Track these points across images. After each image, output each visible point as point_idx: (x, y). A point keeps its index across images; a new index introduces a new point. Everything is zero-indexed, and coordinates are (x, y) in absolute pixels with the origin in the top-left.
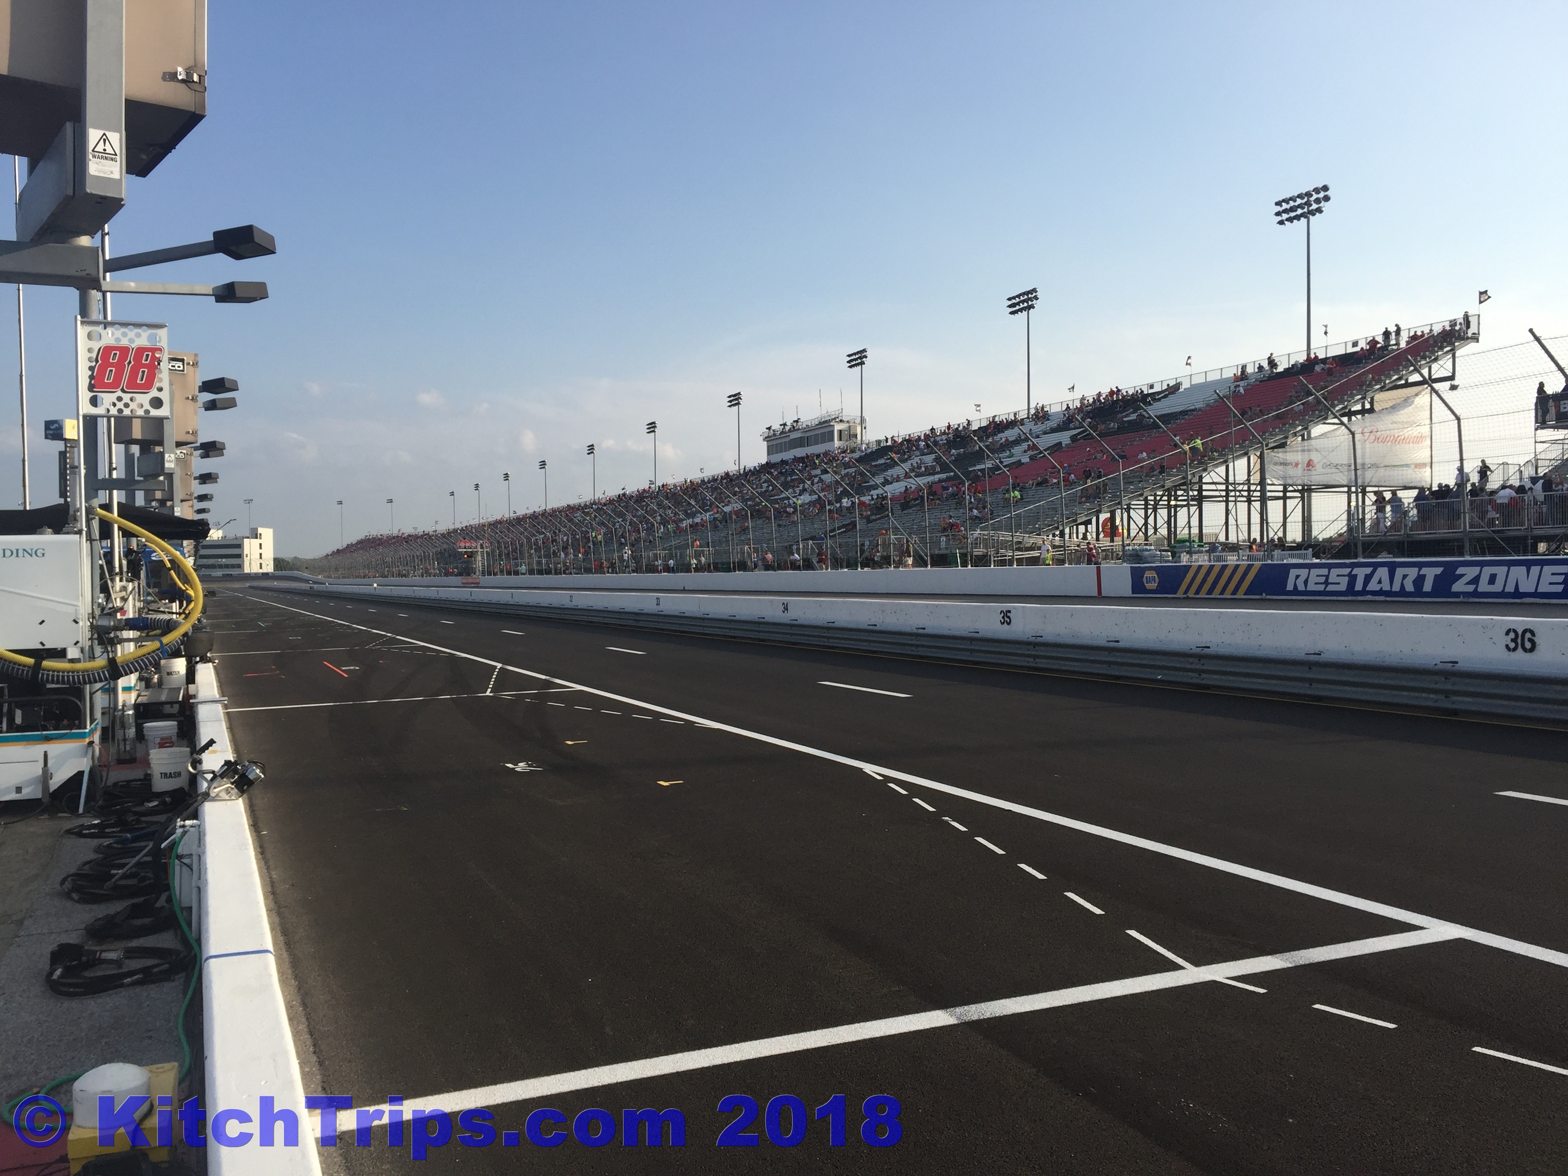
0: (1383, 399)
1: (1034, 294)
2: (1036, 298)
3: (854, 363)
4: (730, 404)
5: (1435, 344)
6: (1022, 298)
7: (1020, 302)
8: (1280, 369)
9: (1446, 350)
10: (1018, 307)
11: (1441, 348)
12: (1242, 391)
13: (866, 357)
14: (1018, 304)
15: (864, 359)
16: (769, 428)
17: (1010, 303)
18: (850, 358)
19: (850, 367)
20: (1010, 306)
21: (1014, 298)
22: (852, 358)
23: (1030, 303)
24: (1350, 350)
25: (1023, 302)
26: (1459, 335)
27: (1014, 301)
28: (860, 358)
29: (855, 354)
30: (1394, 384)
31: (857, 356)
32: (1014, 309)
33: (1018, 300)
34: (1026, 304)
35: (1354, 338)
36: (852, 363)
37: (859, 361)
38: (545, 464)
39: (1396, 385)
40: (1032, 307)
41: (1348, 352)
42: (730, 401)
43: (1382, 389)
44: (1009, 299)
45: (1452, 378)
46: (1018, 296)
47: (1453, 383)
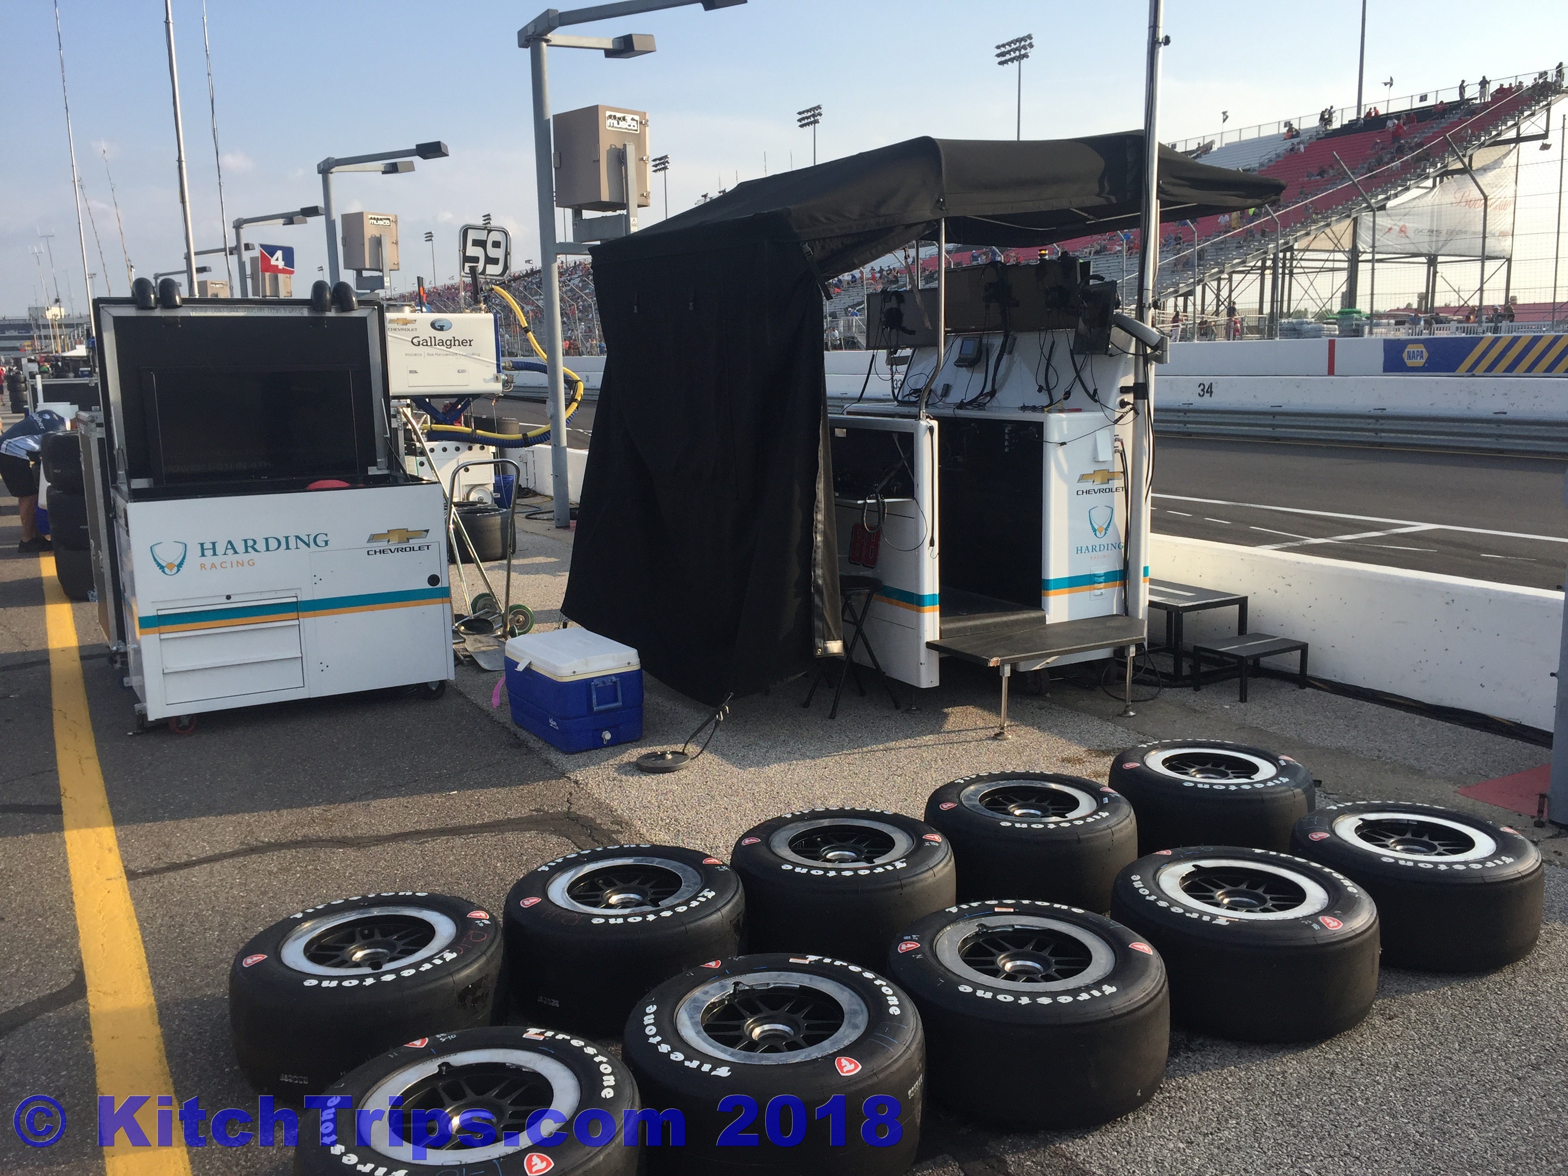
0: (1481, 157)
1: (1028, 41)
2: (1031, 46)
3: (806, 121)
4: (655, 169)
5: (1532, 98)
6: (1013, 46)
7: (1012, 50)
8: (1336, 125)
9: (1541, 104)
10: (1008, 57)
11: (1538, 103)
12: (1302, 150)
13: (820, 114)
14: (1009, 52)
15: (818, 117)
16: (705, 196)
17: (999, 51)
18: (800, 117)
19: (801, 126)
20: (998, 55)
21: (1004, 46)
22: (803, 115)
23: (1023, 52)
24: (1417, 104)
25: (1014, 50)
26: (1555, 89)
27: (1003, 49)
28: (814, 116)
29: (807, 111)
30: (1493, 140)
31: (809, 114)
32: (1003, 59)
33: (1008, 48)
34: (1017, 53)
35: (1423, 92)
36: (803, 122)
37: (812, 119)
38: (432, 236)
39: (1496, 141)
40: (1026, 56)
41: (1414, 107)
42: (655, 166)
43: (1482, 145)
44: (998, 47)
45: (1545, 136)
46: (1009, 44)
47: (1546, 141)
